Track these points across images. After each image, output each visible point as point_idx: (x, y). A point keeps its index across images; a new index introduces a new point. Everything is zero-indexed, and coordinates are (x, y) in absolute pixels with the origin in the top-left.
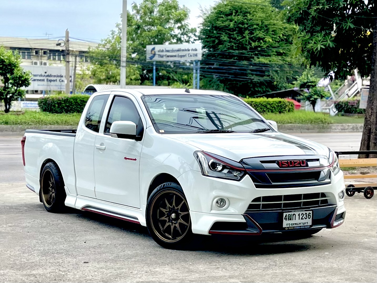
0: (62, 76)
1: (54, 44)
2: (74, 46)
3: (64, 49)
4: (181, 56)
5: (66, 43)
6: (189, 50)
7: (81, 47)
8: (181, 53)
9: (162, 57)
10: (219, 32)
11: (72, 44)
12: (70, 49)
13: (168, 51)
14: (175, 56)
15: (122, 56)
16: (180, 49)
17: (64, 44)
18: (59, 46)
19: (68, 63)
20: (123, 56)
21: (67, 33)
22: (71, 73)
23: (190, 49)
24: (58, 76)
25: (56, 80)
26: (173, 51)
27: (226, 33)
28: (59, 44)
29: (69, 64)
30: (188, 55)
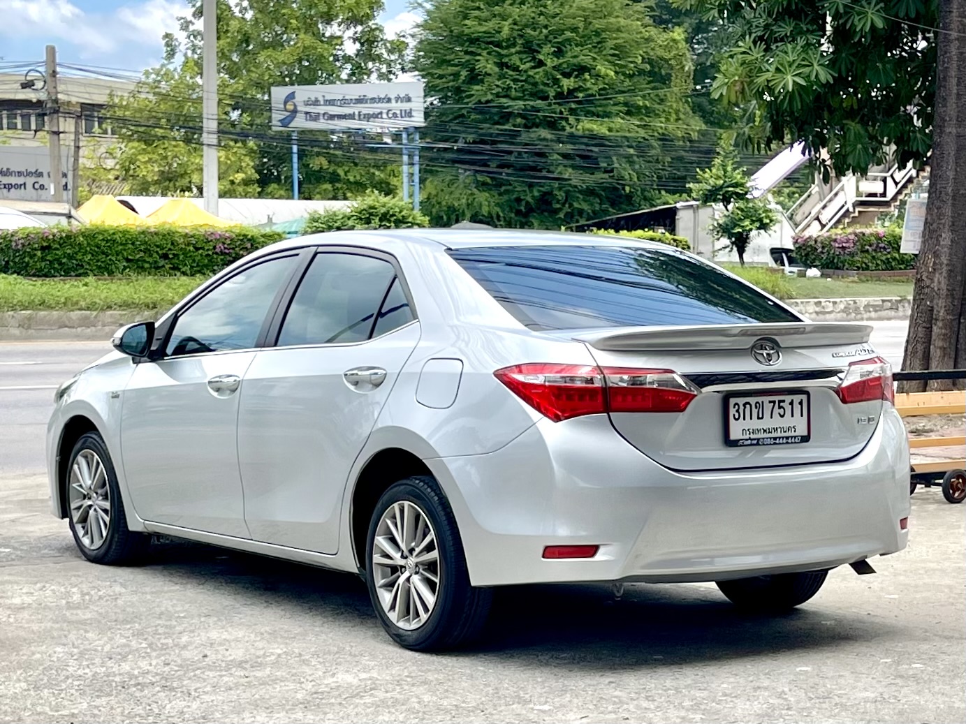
0: (41, 175)
1: (16, 82)
2: (70, 88)
3: (43, 96)
4: (368, 117)
5: (49, 80)
6: (389, 100)
7: (91, 90)
8: (366, 109)
9: (316, 118)
10: (470, 49)
11: (65, 83)
12: (60, 96)
13: (331, 103)
14: (351, 117)
15: (205, 116)
16: (364, 96)
17: (43, 83)
18: (27, 90)
19: (56, 137)
20: (210, 117)
21: (51, 51)
22: (66, 166)
23: (392, 97)
24: (29, 174)
25: (25, 184)
26: (344, 102)
27: (489, 53)
28: (27, 85)
29: (59, 140)
30: (387, 114)
